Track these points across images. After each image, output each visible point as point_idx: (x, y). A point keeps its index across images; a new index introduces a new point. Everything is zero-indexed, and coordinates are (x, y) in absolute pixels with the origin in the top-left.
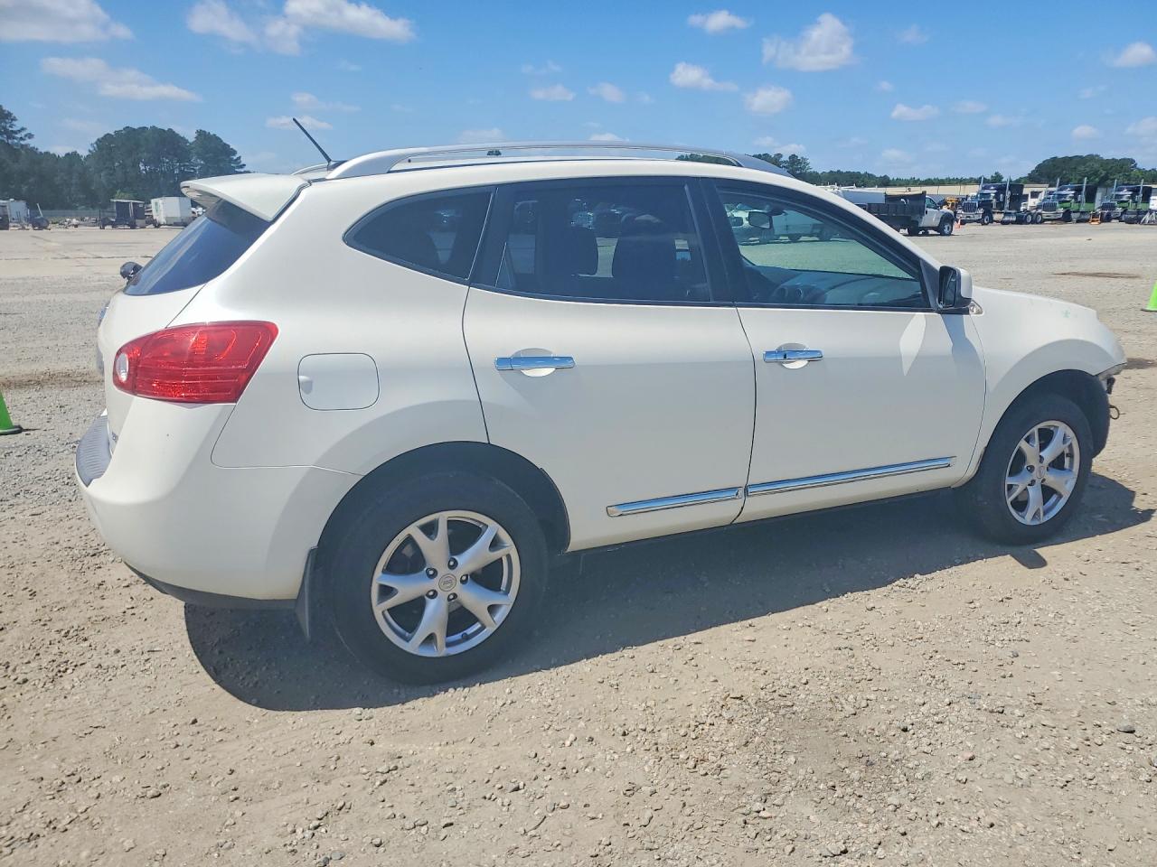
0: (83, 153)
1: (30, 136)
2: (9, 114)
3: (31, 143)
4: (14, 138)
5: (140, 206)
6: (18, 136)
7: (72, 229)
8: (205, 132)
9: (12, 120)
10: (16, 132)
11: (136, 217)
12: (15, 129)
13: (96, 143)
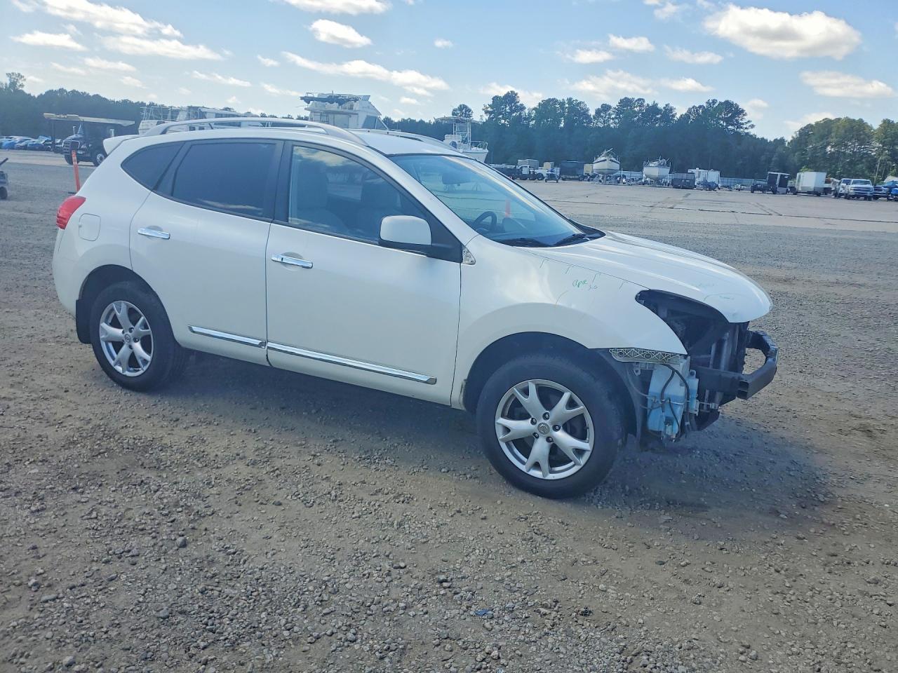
0: (789, 139)
1: (752, 126)
2: (743, 111)
3: (752, 132)
4: (741, 127)
5: (786, 177)
6: (745, 126)
7: (734, 192)
8: (889, 120)
9: (744, 115)
10: (743, 124)
11: (780, 185)
12: (743, 122)
13: (799, 131)
